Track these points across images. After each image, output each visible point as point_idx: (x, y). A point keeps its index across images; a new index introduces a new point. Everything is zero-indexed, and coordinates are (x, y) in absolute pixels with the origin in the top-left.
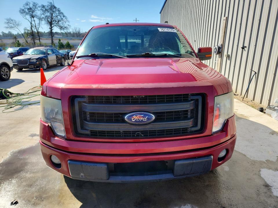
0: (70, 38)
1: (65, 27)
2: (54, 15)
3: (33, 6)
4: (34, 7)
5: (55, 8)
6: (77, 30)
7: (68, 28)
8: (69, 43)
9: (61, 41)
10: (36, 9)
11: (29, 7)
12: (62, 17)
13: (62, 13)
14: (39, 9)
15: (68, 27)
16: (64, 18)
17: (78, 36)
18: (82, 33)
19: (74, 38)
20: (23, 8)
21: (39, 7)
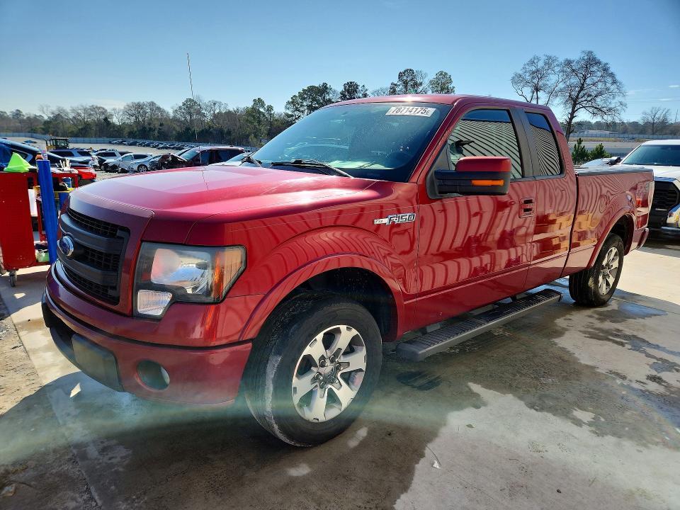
0: (631, 136)
1: (610, 110)
2: (588, 81)
3: (546, 64)
4: (547, 67)
5: (598, 63)
6: (657, 116)
7: (618, 110)
8: (601, 148)
9: (583, 144)
10: (549, 71)
11: (534, 69)
12: (608, 85)
13: (612, 75)
14: (557, 69)
15: (618, 108)
16: (613, 87)
17: (656, 131)
18: (673, 122)
19: (641, 136)
20: (521, 72)
21: (558, 65)
